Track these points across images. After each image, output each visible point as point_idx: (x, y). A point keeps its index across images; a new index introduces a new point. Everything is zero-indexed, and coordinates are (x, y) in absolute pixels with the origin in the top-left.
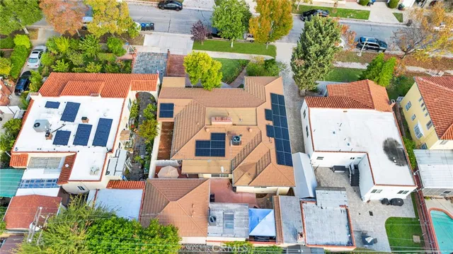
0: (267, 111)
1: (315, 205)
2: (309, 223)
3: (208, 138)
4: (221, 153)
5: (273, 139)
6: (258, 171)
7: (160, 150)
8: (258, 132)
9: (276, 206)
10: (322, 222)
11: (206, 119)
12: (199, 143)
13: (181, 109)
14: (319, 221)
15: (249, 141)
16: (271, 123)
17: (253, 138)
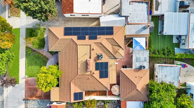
0: (79, 39)
1: (129, 17)
2: (138, 21)
3: (98, 72)
4: (106, 64)
5: (98, 36)
6: (117, 45)
7: (97, 95)
8: (95, 45)
9: (132, 37)
10: (137, 15)
11: (86, 74)
12: (101, 77)
13: (77, 88)
14: (137, 16)
15: (99, 49)
16: (87, 37)
17: (98, 47)
